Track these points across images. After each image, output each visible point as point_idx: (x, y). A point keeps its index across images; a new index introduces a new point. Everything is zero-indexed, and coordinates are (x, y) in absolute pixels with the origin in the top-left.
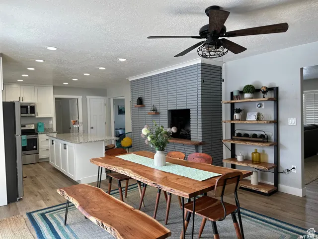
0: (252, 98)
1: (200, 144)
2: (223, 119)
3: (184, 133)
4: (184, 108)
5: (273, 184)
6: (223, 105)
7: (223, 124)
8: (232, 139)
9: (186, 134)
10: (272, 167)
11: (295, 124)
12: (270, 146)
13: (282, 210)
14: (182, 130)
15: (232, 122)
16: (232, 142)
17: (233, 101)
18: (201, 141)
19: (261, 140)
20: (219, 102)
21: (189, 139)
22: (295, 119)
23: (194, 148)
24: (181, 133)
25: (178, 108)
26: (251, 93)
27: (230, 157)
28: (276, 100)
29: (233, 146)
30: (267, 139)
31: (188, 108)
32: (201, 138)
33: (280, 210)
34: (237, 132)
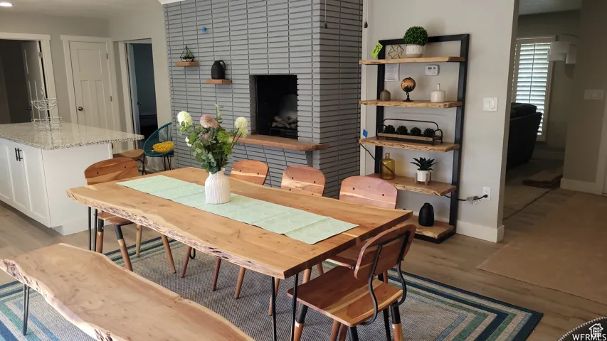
0: (420, 56)
1: (317, 148)
2: (363, 98)
3: (280, 126)
4: (285, 72)
5: (447, 220)
6: (364, 68)
7: (363, 107)
8: (378, 138)
9: (285, 128)
10: (449, 191)
11: (495, 110)
12: (447, 151)
13: (462, 269)
14: (277, 118)
15: (380, 104)
16: (378, 143)
17: (382, 61)
18: (317, 142)
19: (431, 139)
20: (355, 60)
21: (295, 137)
22: (496, 99)
23: (305, 157)
24: (274, 125)
25: (273, 72)
26: (419, 44)
27: (374, 172)
28: (463, 61)
29: (379, 150)
30: (441, 138)
31: (292, 72)
32: (318, 136)
33: (457, 268)
34: (387, 123)
